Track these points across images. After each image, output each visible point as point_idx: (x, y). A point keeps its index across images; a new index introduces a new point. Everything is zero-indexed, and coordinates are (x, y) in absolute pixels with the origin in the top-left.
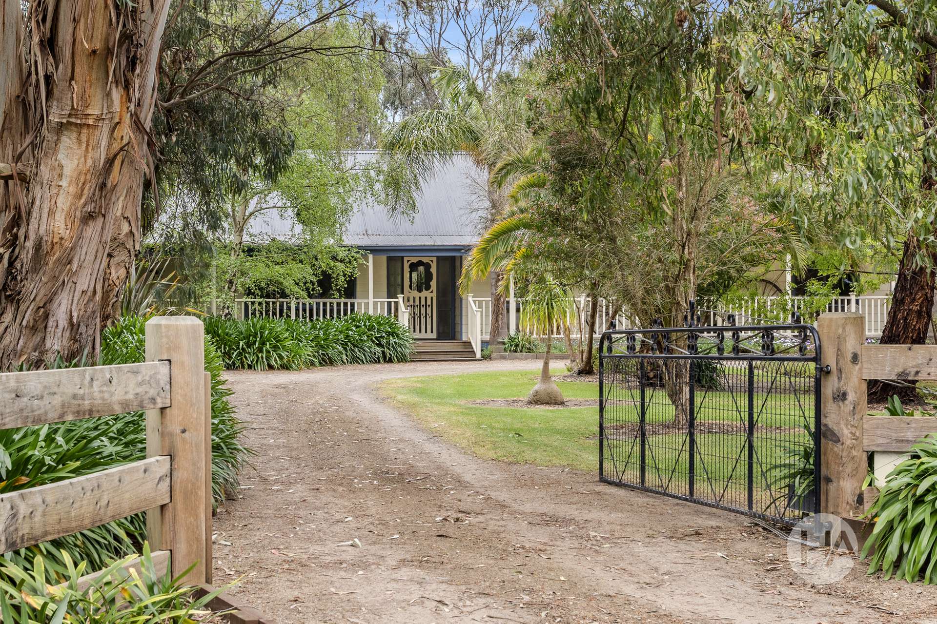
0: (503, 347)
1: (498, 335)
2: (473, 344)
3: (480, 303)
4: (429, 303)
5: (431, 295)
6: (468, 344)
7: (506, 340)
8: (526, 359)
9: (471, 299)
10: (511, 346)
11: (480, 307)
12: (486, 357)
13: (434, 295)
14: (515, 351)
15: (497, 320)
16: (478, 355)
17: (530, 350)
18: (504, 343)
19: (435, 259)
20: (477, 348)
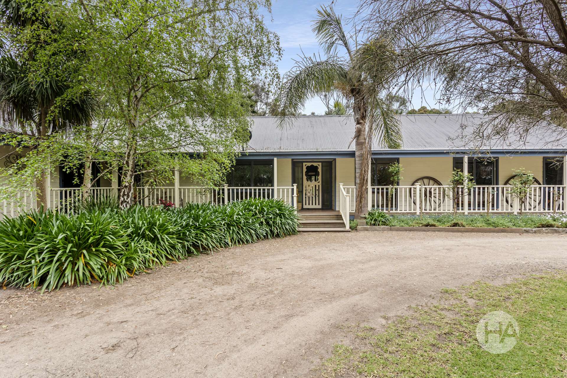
0: (365, 221)
1: (361, 212)
2: (343, 218)
3: (348, 189)
4: (317, 188)
5: (319, 184)
6: (339, 217)
7: (367, 216)
8: (383, 230)
9: (341, 187)
10: (371, 220)
11: (348, 192)
12: (353, 228)
13: (320, 184)
14: (374, 225)
15: (361, 202)
16: (348, 228)
17: (384, 223)
18: (365, 218)
19: (320, 164)
20: (346, 220)
